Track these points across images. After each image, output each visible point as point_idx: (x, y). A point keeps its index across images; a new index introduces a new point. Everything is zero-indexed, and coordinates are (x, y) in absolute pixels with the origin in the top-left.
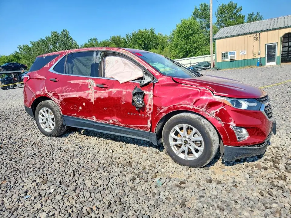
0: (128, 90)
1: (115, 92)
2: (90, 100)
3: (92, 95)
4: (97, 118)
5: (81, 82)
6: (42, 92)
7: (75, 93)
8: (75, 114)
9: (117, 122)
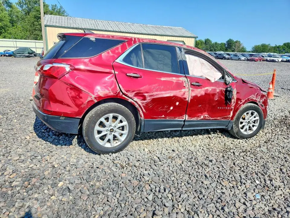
0: (220, 88)
1: (211, 89)
2: (185, 98)
3: (188, 94)
4: (189, 116)
5: (174, 80)
6: (111, 91)
7: (169, 91)
8: (163, 116)
9: (208, 117)
